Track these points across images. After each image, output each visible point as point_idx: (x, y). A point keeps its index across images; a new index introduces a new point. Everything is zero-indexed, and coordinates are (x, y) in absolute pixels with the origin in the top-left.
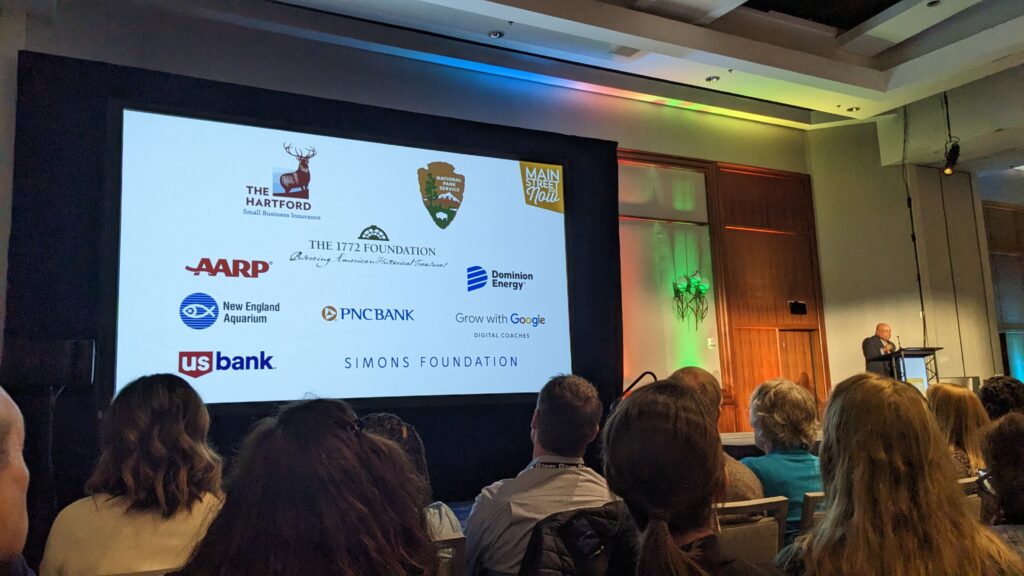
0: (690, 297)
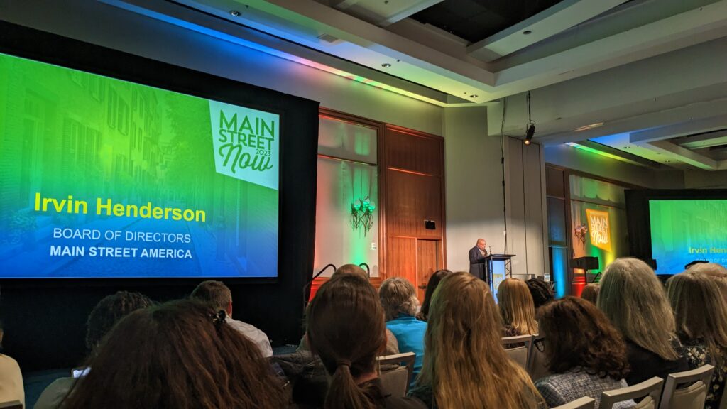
0: (362, 214)
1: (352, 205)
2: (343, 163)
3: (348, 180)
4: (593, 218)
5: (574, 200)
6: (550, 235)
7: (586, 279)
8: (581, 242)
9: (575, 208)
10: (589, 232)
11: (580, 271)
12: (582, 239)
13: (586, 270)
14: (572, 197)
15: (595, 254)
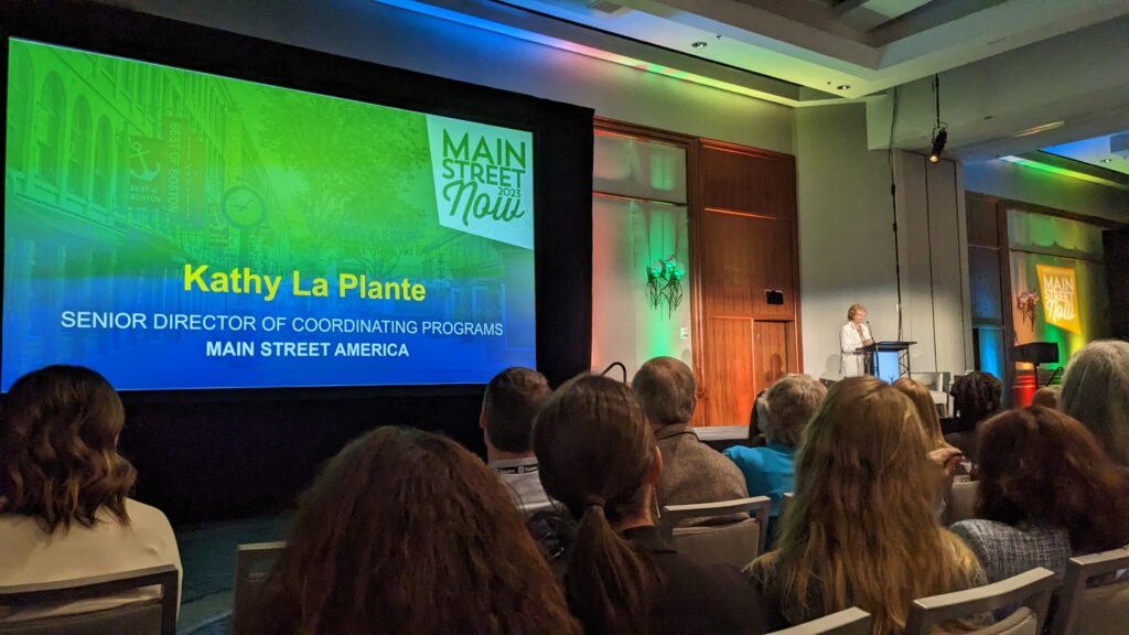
0: (665, 283)
1: (649, 270)
2: (633, 204)
3: (641, 232)
4: (1048, 280)
5: (1015, 250)
6: (974, 307)
7: (1037, 379)
8: (1028, 320)
9: (1017, 264)
10: (1041, 303)
11: (1027, 366)
12: (1031, 312)
13: (1036, 365)
14: (1011, 246)
15: (1052, 338)
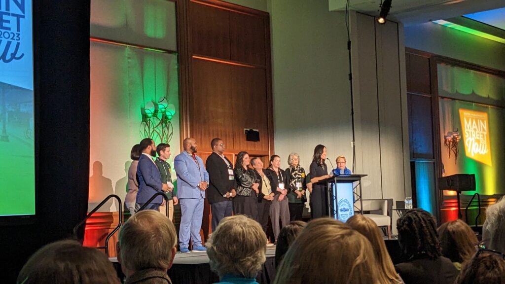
0: (158, 122)
1: (143, 110)
2: (128, 50)
3: (135, 75)
5: (443, 98)
6: (412, 144)
7: (459, 202)
8: (452, 154)
9: (444, 107)
10: (462, 140)
11: (452, 193)
12: (454, 149)
13: (459, 192)
14: (440, 94)
15: (471, 170)
